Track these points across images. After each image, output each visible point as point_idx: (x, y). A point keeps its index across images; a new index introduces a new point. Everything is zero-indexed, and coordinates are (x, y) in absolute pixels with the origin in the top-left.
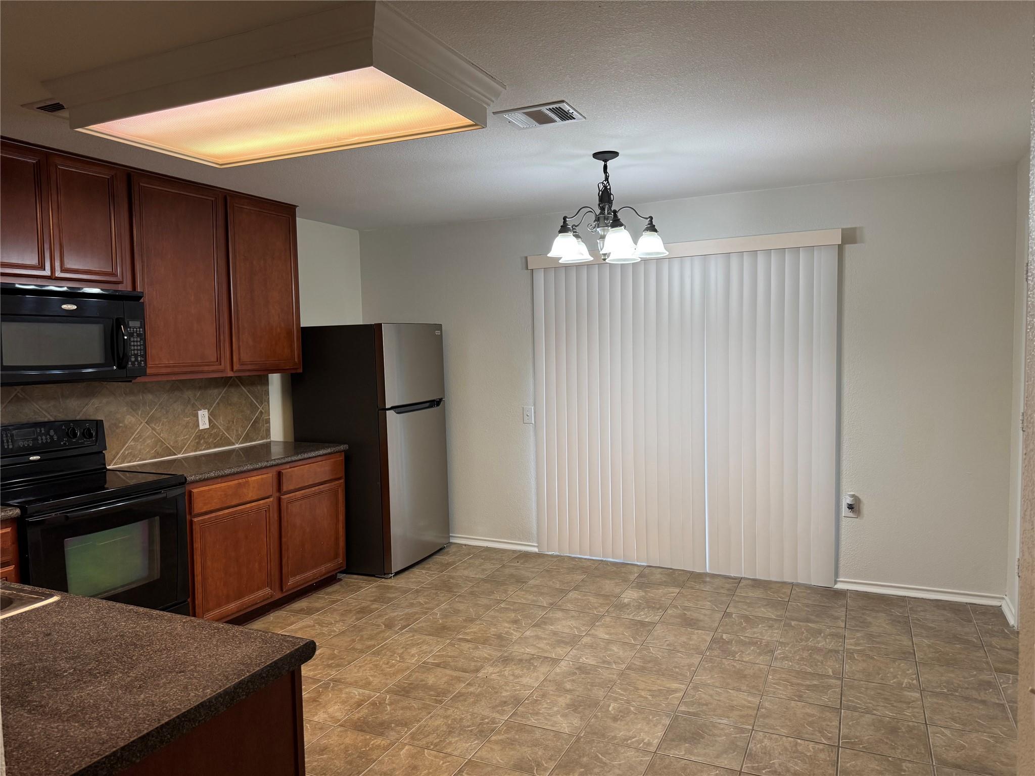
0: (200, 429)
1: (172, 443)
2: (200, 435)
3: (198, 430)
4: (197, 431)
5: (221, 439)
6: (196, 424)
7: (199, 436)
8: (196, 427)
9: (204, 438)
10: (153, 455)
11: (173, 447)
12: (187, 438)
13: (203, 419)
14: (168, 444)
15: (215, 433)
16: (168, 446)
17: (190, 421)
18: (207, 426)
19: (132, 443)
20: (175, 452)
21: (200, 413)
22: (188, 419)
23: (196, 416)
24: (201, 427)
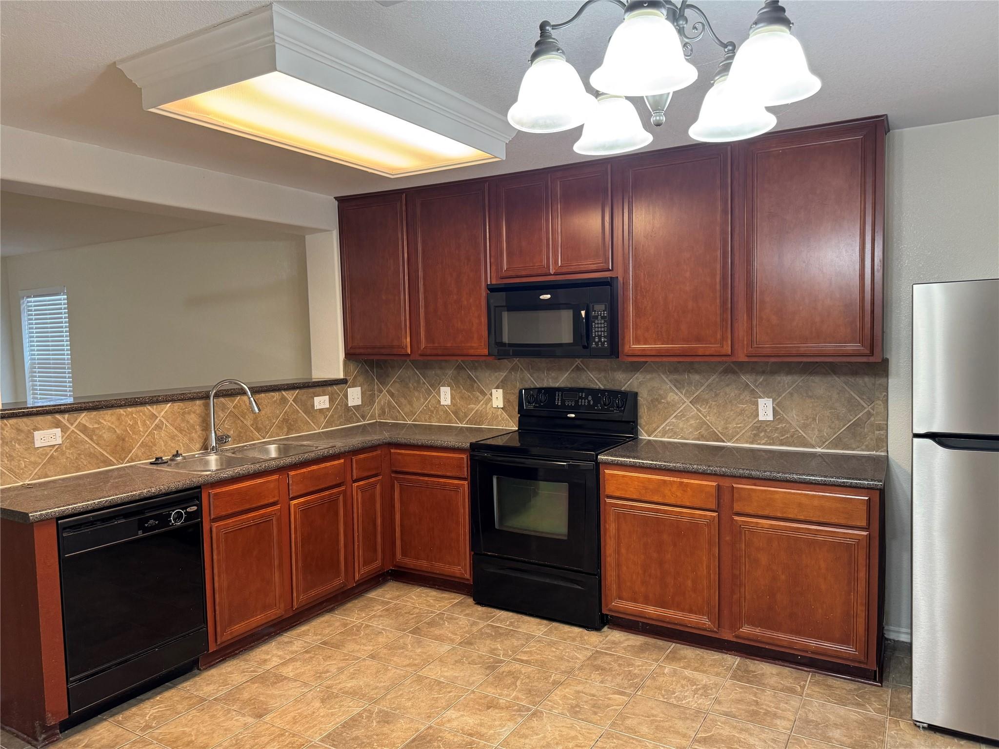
0: (760, 420)
1: (720, 429)
2: (760, 426)
3: (757, 420)
4: (755, 422)
5: (792, 436)
6: (754, 413)
7: (758, 428)
8: (754, 416)
9: (766, 431)
10: (697, 436)
11: (721, 433)
12: (740, 427)
13: (765, 409)
14: (716, 429)
15: (783, 428)
16: (715, 430)
17: (747, 408)
18: (770, 417)
19: (674, 420)
20: (723, 439)
21: (761, 402)
22: (744, 406)
23: (756, 404)
24: (761, 418)
